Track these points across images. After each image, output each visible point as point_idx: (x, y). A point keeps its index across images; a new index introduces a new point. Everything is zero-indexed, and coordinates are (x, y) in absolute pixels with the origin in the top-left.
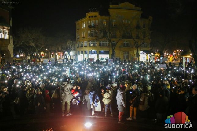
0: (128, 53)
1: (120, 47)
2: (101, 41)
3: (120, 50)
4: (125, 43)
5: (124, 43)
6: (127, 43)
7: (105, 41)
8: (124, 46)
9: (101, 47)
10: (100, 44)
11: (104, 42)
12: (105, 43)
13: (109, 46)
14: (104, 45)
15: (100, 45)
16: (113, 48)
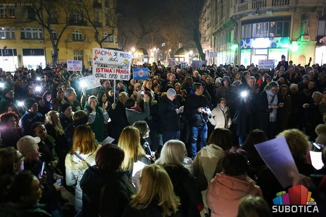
0: (82, 52)
1: (66, 41)
2: (25, 29)
3: (67, 47)
4: (75, 33)
5: (74, 35)
6: (79, 33)
7: (33, 30)
8: (74, 40)
9: (26, 40)
10: (23, 34)
11: (32, 32)
12: (34, 33)
13: (42, 39)
14: (32, 37)
15: (23, 37)
16: (55, 44)
